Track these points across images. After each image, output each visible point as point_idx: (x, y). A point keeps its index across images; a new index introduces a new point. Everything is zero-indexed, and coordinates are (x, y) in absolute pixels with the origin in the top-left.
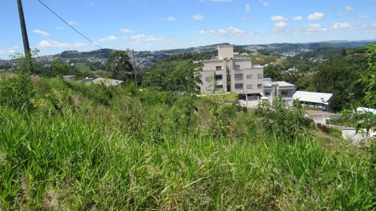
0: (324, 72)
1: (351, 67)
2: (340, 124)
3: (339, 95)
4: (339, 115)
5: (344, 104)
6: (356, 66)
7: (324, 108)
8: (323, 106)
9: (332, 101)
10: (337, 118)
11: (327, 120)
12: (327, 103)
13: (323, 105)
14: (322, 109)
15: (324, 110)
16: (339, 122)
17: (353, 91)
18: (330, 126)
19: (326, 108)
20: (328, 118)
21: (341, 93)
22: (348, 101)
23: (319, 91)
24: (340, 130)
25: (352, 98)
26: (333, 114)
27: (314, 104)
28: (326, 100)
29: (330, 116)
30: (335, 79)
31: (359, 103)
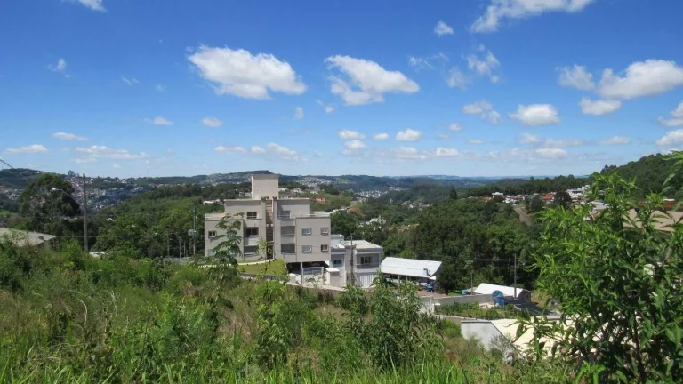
0: (428, 226)
1: (467, 218)
2: (456, 313)
3: (451, 263)
4: (453, 297)
5: (460, 278)
6: (472, 216)
7: (430, 286)
8: (428, 283)
9: (442, 275)
10: (451, 303)
11: (436, 307)
12: (434, 278)
13: (428, 281)
14: (426, 288)
15: (430, 290)
16: (456, 309)
17: (472, 256)
18: (442, 317)
19: (432, 285)
20: (438, 304)
21: (455, 261)
22: (465, 273)
23: (421, 257)
24: (457, 323)
25: (471, 269)
26: (444, 296)
27: (414, 279)
28: (432, 273)
29: (440, 301)
30: (444, 237)
31: (481, 276)
